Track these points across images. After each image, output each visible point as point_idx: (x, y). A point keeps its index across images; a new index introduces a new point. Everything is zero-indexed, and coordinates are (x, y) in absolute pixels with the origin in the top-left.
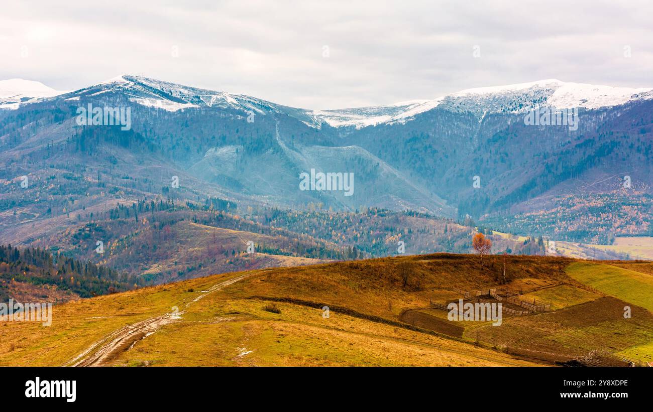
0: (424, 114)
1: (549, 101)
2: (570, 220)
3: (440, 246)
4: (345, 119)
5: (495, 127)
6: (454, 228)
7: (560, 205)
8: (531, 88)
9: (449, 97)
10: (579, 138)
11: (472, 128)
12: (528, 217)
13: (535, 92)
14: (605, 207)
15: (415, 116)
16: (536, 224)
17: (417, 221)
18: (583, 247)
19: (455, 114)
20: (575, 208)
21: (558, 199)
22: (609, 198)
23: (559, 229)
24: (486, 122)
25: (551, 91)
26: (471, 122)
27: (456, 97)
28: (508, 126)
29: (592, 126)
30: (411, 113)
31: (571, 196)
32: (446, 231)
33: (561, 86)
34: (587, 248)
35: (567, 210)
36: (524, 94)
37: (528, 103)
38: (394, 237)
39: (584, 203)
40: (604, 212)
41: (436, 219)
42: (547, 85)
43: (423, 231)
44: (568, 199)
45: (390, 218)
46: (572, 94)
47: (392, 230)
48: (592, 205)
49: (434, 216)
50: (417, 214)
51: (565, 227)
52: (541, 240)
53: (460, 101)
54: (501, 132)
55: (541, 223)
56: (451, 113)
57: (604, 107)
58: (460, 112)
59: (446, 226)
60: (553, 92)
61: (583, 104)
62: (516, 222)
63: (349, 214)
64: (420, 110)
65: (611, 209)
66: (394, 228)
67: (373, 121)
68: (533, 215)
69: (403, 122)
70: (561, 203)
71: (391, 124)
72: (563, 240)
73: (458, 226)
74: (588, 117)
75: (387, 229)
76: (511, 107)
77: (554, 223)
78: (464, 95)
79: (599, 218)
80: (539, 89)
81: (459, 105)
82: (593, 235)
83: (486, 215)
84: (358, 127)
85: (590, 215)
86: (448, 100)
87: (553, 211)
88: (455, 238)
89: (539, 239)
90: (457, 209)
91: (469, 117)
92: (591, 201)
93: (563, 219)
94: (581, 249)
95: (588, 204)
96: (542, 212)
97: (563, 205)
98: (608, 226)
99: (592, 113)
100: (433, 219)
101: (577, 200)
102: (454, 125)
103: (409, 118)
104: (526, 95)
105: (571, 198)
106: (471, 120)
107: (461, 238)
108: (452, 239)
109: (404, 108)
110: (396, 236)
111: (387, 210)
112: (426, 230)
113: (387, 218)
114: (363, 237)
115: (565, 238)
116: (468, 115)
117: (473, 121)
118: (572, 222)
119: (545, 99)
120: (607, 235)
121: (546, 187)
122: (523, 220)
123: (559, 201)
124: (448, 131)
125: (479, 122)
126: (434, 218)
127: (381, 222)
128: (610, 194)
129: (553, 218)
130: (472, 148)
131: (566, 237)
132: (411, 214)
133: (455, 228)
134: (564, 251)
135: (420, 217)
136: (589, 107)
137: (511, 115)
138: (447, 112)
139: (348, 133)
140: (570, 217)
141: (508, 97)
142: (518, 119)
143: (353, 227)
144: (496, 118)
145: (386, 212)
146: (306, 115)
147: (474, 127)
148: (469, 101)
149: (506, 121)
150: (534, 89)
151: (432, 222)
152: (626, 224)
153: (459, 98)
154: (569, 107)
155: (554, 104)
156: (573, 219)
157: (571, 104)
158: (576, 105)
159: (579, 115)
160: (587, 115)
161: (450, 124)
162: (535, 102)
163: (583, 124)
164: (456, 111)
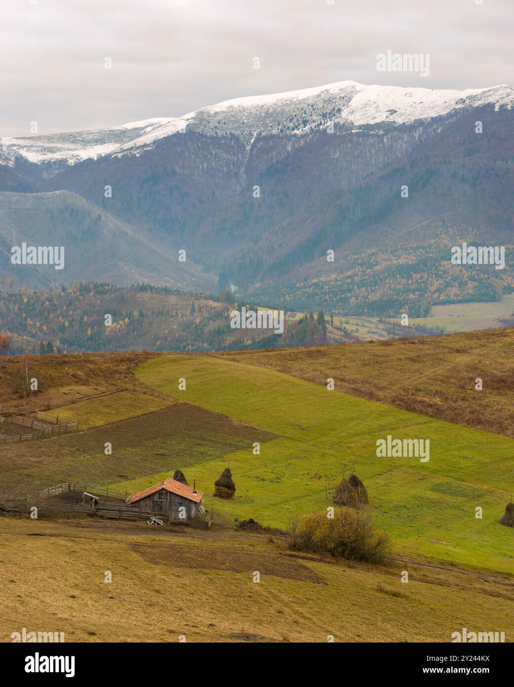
0: (168, 140)
1: (344, 114)
2: (371, 286)
3: (185, 333)
4: (51, 150)
5: (270, 156)
6: (204, 307)
7: (359, 264)
8: (319, 96)
9: (202, 113)
10: (385, 167)
11: (238, 159)
12: (314, 284)
13: (325, 101)
14: (418, 265)
15: (154, 142)
16: (326, 294)
17: (152, 298)
18: (384, 322)
19: (212, 138)
20: (378, 267)
21: (356, 257)
22: (424, 252)
23: (357, 299)
24: (256, 148)
25: (347, 99)
26: (236, 150)
27: (212, 112)
28: (288, 153)
29: (404, 148)
30: (147, 139)
31: (374, 251)
32: (193, 311)
33: (359, 91)
34: (389, 324)
35: (368, 271)
36: (308, 105)
37: (315, 118)
38: (118, 324)
39: (390, 260)
40: (417, 272)
41: (179, 294)
42: (341, 90)
43: (161, 313)
44: (369, 255)
45: (113, 295)
46: (375, 103)
47: (115, 314)
48: (401, 263)
49: (177, 291)
50: (152, 288)
51: (364, 296)
53: (219, 118)
54: (278, 162)
55: (332, 292)
56: (206, 136)
57: (420, 120)
58: (220, 135)
59: (193, 304)
60: (350, 99)
61: (391, 117)
62: (298, 293)
63: (53, 293)
64: (160, 134)
65: (426, 266)
66: (119, 310)
67: (93, 152)
68: (322, 282)
69: (137, 153)
70: (360, 261)
71: (120, 155)
72: (362, 315)
73: (211, 303)
74: (398, 135)
76: (291, 125)
77: (349, 291)
78: (224, 109)
79: (410, 281)
80: (330, 96)
81: (216, 124)
82: (401, 305)
83: (258, 285)
84: (71, 162)
85: (398, 276)
86: (202, 118)
87: (349, 273)
88: (206, 320)
90: (217, 278)
91: (233, 143)
92: (399, 257)
93: (362, 284)
94: (381, 326)
95: (395, 262)
96: (333, 277)
97: (362, 265)
98: (423, 290)
99: (403, 128)
100: (175, 295)
101: (381, 256)
102: (211, 154)
103: (145, 145)
104: (312, 106)
105: (373, 254)
106: (236, 146)
107: (214, 321)
108: (201, 322)
109: (137, 132)
110: (121, 322)
111: (108, 285)
113: (107, 296)
114: (73, 327)
115: (364, 312)
116: (231, 139)
117: (238, 148)
118: (373, 288)
119: (339, 111)
120: (421, 304)
122: (307, 289)
123: (357, 259)
124: (202, 164)
125: (247, 148)
126: (176, 293)
127: (99, 302)
128: (425, 245)
129: (349, 284)
130: (238, 188)
131: (366, 310)
132: (143, 288)
133: (206, 306)
134: (357, 330)
135: (157, 293)
136: (400, 121)
137: (292, 136)
138: (201, 135)
139: (57, 172)
140: (372, 282)
141: (287, 109)
142: (302, 142)
143: (59, 312)
144: (271, 142)
145: (107, 288)
147: (240, 157)
148: (232, 116)
149: (285, 146)
150: (322, 96)
151: (173, 299)
152: (446, 286)
153: (216, 113)
154: (372, 122)
155: (351, 118)
156: (376, 283)
157: (374, 118)
158: (381, 118)
159: (386, 133)
160: (396, 133)
161: (205, 153)
162: (324, 116)
163: (391, 146)
164: (213, 133)
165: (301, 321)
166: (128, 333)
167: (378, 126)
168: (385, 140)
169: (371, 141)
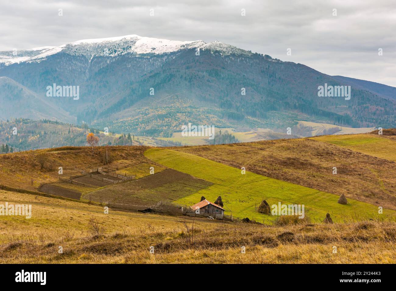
0: (53, 56)
1: (132, 49)
2: (147, 123)
3: (66, 142)
5: (100, 65)
6: (74, 130)
8: (122, 40)
9: (69, 45)
10: (151, 72)
11: (85, 66)
12: (121, 122)
13: (124, 43)
14: (167, 115)
15: (47, 57)
16: (127, 126)
17: (50, 126)
18: (154, 139)
19: (73, 56)
20: (150, 115)
21: (139, 110)
22: (169, 109)
23: (140, 129)
24: (94, 61)
25: (134, 42)
26: (84, 62)
28: (108, 64)
29: (159, 64)
30: (44, 55)
31: (147, 108)
32: (69, 132)
33: (139, 39)
34: (157, 140)
35: (145, 116)
36: (117, 44)
37: (119, 49)
38: (34, 137)
39: (155, 112)
40: (166, 118)
41: (63, 125)
42: (131, 38)
43: (54, 133)
44: (145, 110)
45: (31, 124)
46: (146, 44)
47: (33, 133)
48: (160, 114)
49: (61, 123)
50: (50, 122)
51: (144, 128)
52: (129, 136)
53: (76, 47)
54: (103, 68)
55: (129, 125)
56: (71, 55)
57: (165, 53)
58: (77, 55)
59: (69, 129)
60: (135, 43)
61: (153, 51)
62: (114, 125)
63: (3, 123)
64: (50, 53)
65: (171, 115)
66: (34, 131)
67: (18, 60)
68: (125, 121)
69: (39, 61)
70: (141, 112)
71: (30, 62)
72: (143, 135)
73: (77, 129)
74: (156, 59)
75: (29, 132)
76: (109, 52)
77: (137, 125)
78: (79, 44)
79: (164, 121)
80: (126, 41)
81: (76, 50)
82: (160, 132)
83: (95, 121)
84: (7, 64)
85: (158, 119)
86: (69, 47)
87: (137, 117)
88: (76, 136)
89: (128, 136)
90: (76, 118)
91: (83, 58)
92: (159, 111)
93: (142, 122)
94: (153, 141)
95: (157, 113)
96: (130, 119)
97: (142, 114)
98: (169, 126)
99: (158, 56)
100: (61, 125)
101: (150, 110)
102: (73, 63)
103: (42, 58)
104: (118, 44)
105: (147, 109)
106: (84, 60)
107: (79, 137)
108: (73, 137)
109: (38, 52)
110: (35, 136)
111: (29, 120)
112: (56, 133)
113: (29, 125)
114: (13, 138)
115: (144, 134)
116: (82, 57)
117: (85, 61)
118: (148, 124)
119: (130, 47)
120: (169, 131)
121: (132, 103)
122: (118, 124)
123: (140, 111)
124: (69, 68)
125: (89, 61)
126: (61, 124)
127: (25, 127)
128: (170, 106)
129: (137, 122)
130: (85, 78)
131: (145, 134)
132: (46, 122)
133: (75, 130)
134: (143, 142)
135: (52, 123)
136: (157, 53)
137: (109, 57)
138: (69, 55)
140: (147, 121)
141: (107, 45)
142: (114, 60)
143: (6, 131)
144: (100, 59)
145: (28, 121)
147: (86, 65)
148: (82, 47)
149: (106, 61)
150: (123, 40)
151: (60, 127)
152: (179, 124)
153: (75, 46)
154: (145, 53)
155: (136, 50)
156: (149, 122)
157: (146, 51)
158: (149, 51)
159: (151, 58)
160: (155, 58)
161: (70, 62)
162: (124, 49)
163: (153, 63)
164: (74, 54)
165: (120, 138)
166: (39, 142)
167: (148, 54)
168: (151, 61)
169: (145, 60)
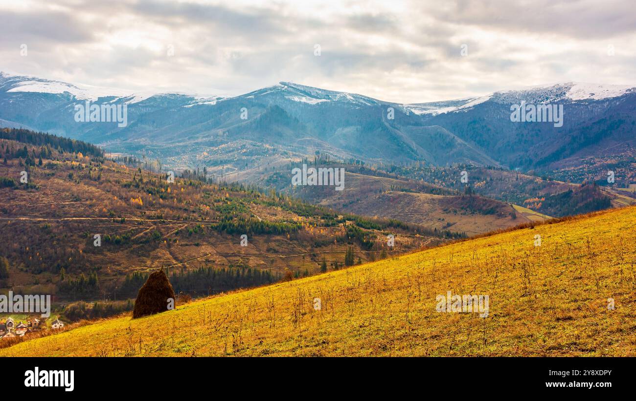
0: (480, 105)
1: (567, 95)
3: (515, 189)
4: (425, 109)
6: (522, 177)
7: (585, 163)
9: (497, 93)
10: (591, 119)
13: (557, 89)
14: (618, 164)
15: (474, 106)
16: (571, 176)
17: (495, 172)
19: (502, 105)
20: (596, 165)
21: (583, 159)
22: (619, 158)
25: (568, 88)
27: (502, 93)
29: (599, 111)
30: (470, 105)
31: (592, 157)
32: (517, 179)
33: (575, 85)
35: (591, 166)
36: (549, 91)
37: (552, 96)
38: (480, 183)
39: (602, 161)
40: (618, 167)
41: (508, 171)
42: (565, 84)
43: (501, 179)
44: (590, 159)
46: (583, 90)
47: (478, 179)
48: (609, 163)
50: (494, 168)
53: (505, 96)
56: (499, 104)
58: (505, 103)
60: (570, 88)
61: (592, 97)
64: (477, 102)
65: (623, 165)
66: (480, 177)
67: (445, 110)
68: (567, 170)
69: (466, 111)
71: (457, 112)
75: (474, 178)
76: (540, 100)
77: (583, 175)
79: (615, 172)
80: (559, 87)
81: (504, 99)
84: (434, 115)
85: (608, 169)
86: (496, 95)
87: (581, 167)
88: (525, 183)
92: (607, 160)
93: (589, 172)
95: (605, 162)
96: (572, 168)
97: (587, 163)
98: (623, 176)
99: (598, 102)
101: (597, 160)
103: (470, 107)
104: (551, 91)
105: (592, 159)
107: (530, 184)
108: (523, 184)
109: (465, 102)
110: (482, 182)
112: (503, 178)
113: (473, 170)
119: (565, 93)
121: (573, 152)
123: (584, 161)
124: (497, 116)
128: (619, 156)
129: (582, 172)
130: (514, 127)
132: (490, 168)
133: (524, 177)
135: (497, 170)
136: (596, 98)
137: (540, 104)
138: (497, 103)
139: (427, 119)
140: (594, 171)
141: (538, 93)
143: (450, 177)
146: (399, 107)
150: (556, 87)
153: (503, 94)
154: (582, 99)
155: (570, 97)
156: (596, 172)
157: (583, 97)
158: (586, 97)
159: (589, 104)
160: (595, 104)
161: (498, 111)
162: (557, 96)
163: (592, 110)
164: (502, 103)
166: (486, 188)
167: (585, 100)
168: (589, 107)
169: (582, 107)
